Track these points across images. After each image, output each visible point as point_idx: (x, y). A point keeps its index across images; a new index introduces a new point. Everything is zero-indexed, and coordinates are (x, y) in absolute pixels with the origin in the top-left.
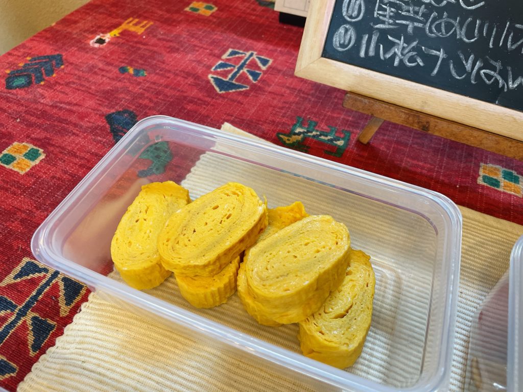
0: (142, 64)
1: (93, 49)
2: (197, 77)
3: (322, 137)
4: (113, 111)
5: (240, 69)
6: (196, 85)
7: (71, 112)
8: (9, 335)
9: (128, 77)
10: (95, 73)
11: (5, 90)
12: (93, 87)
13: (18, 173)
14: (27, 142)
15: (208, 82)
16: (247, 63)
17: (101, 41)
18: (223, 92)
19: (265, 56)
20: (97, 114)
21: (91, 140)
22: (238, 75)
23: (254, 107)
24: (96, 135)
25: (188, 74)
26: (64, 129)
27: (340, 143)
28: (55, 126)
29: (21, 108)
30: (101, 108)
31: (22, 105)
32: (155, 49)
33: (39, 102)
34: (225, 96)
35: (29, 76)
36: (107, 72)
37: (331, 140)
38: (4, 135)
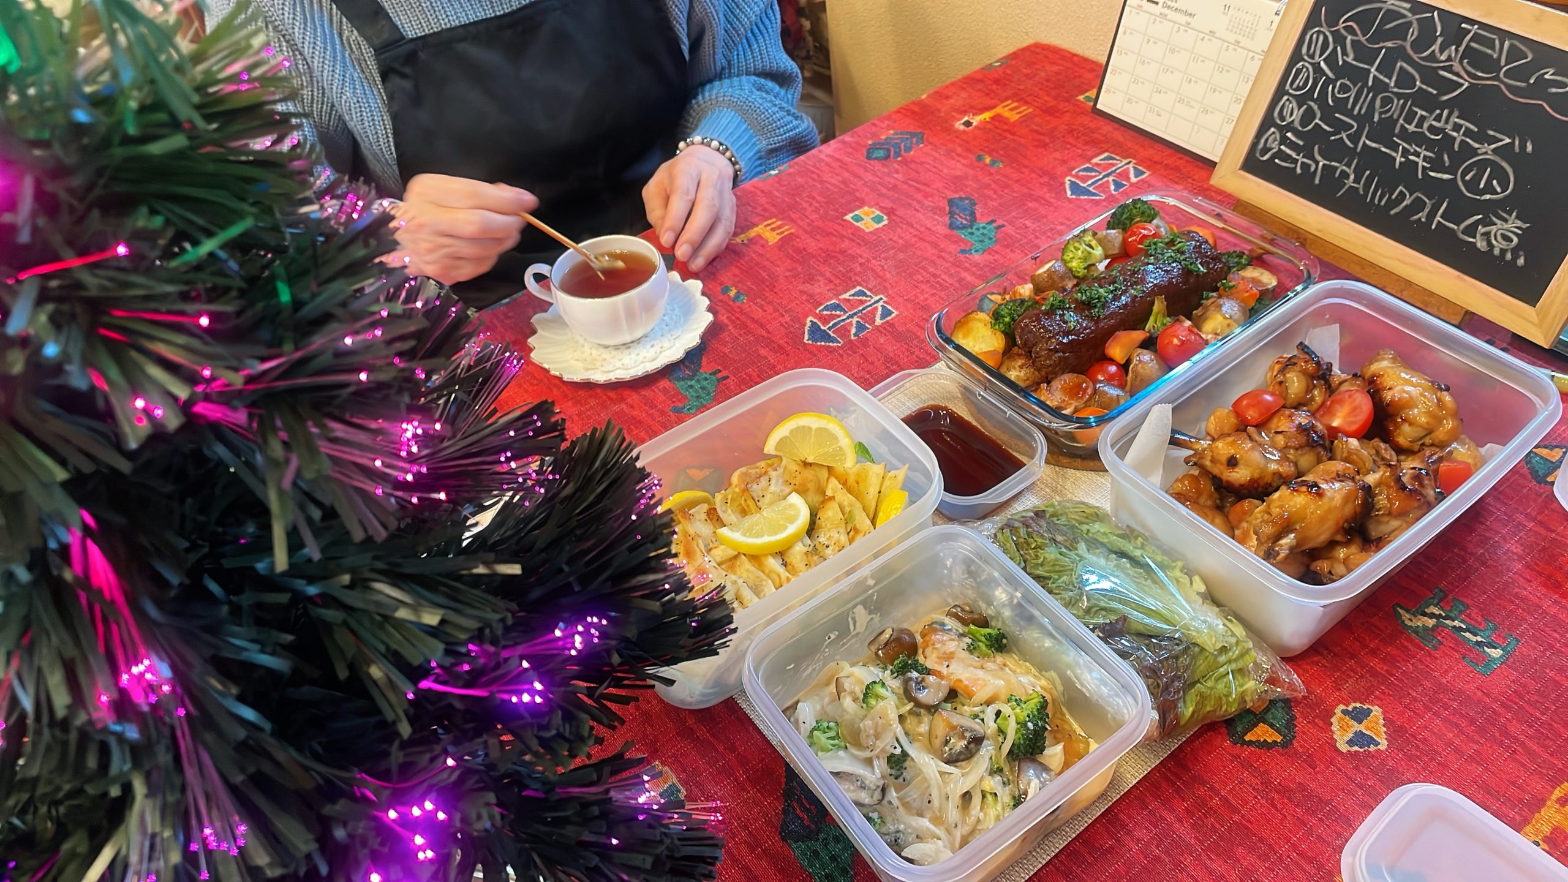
0: (1002, 155)
1: (957, 131)
4: (956, 196)
5: (1106, 176)
7: (919, 190)
9: (983, 166)
10: (953, 158)
12: (945, 171)
13: (864, 231)
14: (876, 208)
15: (1063, 184)
16: (1118, 171)
17: (968, 124)
18: (1074, 197)
22: (1100, 182)
24: (935, 213)
25: (1045, 173)
26: (910, 205)
28: (902, 199)
29: (876, 179)
30: (946, 191)
31: (878, 177)
32: (1022, 141)
33: (892, 176)
34: (1073, 201)
35: (889, 150)
36: (964, 157)
38: (857, 199)
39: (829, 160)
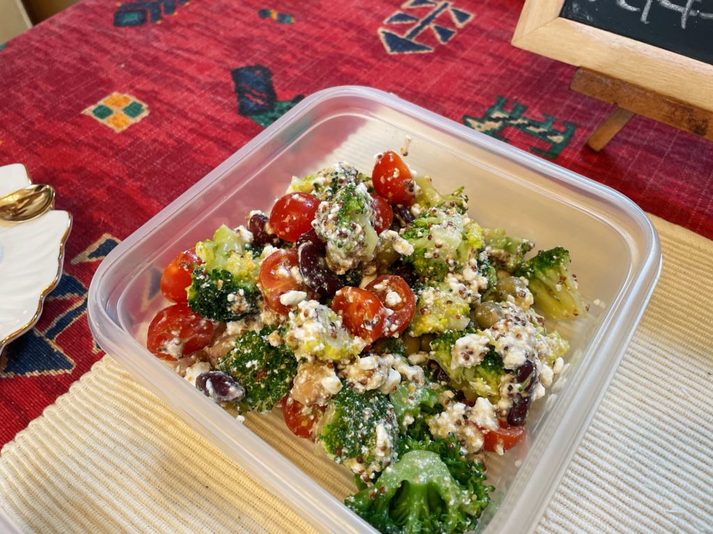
0: (290, 8)
2: (362, 30)
3: (531, 128)
4: (242, 65)
5: (424, 24)
6: (359, 40)
7: (189, 61)
8: (71, 324)
9: (269, 23)
10: (228, 15)
11: (113, 27)
12: (222, 33)
13: (113, 131)
14: (130, 94)
15: (377, 38)
16: (437, 16)
18: (395, 53)
19: (465, 9)
20: (221, 67)
21: (209, 101)
22: (421, 32)
23: (436, 76)
24: (216, 93)
25: (350, 26)
26: (177, 82)
27: (558, 139)
28: (166, 77)
29: (129, 52)
30: (227, 60)
31: (130, 47)
33: (152, 46)
34: (397, 59)
35: (143, 12)
36: (243, 14)
37: (544, 134)
38: (102, 82)
39: (62, 32)
